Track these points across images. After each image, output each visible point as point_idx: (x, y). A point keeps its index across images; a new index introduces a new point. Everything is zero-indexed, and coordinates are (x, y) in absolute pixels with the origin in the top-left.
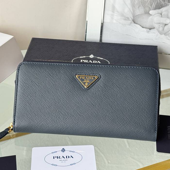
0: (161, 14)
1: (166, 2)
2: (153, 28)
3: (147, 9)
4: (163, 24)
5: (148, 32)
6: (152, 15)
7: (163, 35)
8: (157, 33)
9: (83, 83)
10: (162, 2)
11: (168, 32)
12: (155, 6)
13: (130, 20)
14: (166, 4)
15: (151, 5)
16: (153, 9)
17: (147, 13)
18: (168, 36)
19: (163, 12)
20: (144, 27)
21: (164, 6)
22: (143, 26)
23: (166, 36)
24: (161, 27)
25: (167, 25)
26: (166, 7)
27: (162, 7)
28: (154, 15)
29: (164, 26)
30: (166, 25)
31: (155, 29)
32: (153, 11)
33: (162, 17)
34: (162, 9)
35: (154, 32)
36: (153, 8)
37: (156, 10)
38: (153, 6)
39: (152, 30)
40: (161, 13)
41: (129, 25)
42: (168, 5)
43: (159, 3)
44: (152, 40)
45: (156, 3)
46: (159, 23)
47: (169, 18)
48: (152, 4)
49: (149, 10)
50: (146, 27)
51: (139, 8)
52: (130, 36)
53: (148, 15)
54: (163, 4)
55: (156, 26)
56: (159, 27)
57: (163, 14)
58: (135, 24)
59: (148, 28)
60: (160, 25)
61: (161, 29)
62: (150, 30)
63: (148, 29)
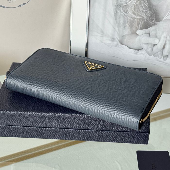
0: (149, 34)
1: (154, 21)
2: (141, 48)
3: (134, 29)
4: (151, 44)
5: (136, 53)
6: (139, 35)
7: (152, 55)
8: (146, 54)
9: (89, 66)
10: (149, 22)
11: (157, 52)
12: (142, 25)
13: (116, 41)
14: (154, 24)
15: (138, 25)
16: (140, 29)
17: (134, 33)
18: (157, 57)
19: (151, 31)
20: (132, 48)
21: (152, 25)
22: (130, 47)
23: (156, 57)
24: (150, 47)
25: (156, 46)
26: (154, 26)
27: (149, 27)
28: (142, 35)
29: (152, 46)
30: (154, 45)
31: (143, 50)
32: (140, 30)
33: (150, 37)
34: (150, 28)
35: (142, 53)
36: (140, 27)
37: (144, 30)
38: (140, 26)
39: (140, 52)
40: (149, 32)
41: (116, 46)
42: (156, 24)
43: (147, 22)
44: (141, 61)
45: (143, 23)
46: (148, 44)
47: (157, 38)
48: (139, 23)
49: (136, 30)
50: (134, 48)
51: (125, 28)
52: (117, 57)
53: (135, 35)
54: (151, 24)
55: (145, 47)
56: (148, 48)
57: (151, 34)
58: (122, 45)
59: (136, 48)
60: (148, 46)
61: (149, 50)
62: (138, 51)
63: (136, 50)
